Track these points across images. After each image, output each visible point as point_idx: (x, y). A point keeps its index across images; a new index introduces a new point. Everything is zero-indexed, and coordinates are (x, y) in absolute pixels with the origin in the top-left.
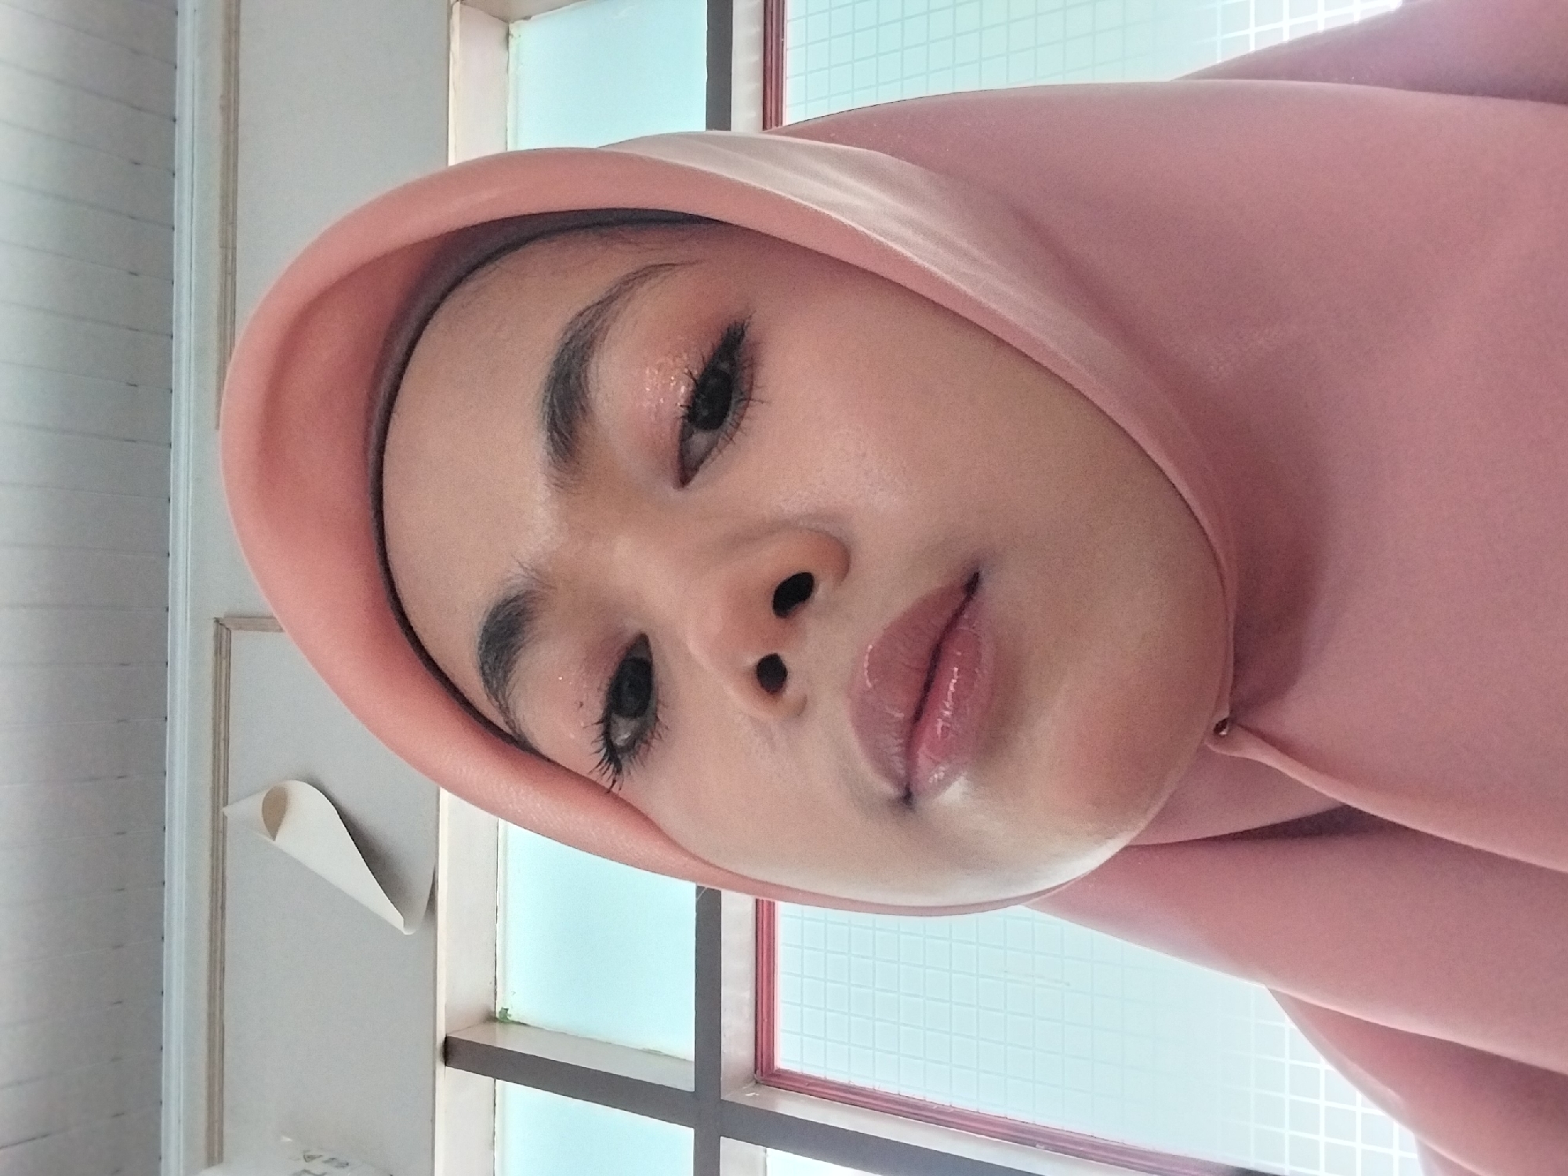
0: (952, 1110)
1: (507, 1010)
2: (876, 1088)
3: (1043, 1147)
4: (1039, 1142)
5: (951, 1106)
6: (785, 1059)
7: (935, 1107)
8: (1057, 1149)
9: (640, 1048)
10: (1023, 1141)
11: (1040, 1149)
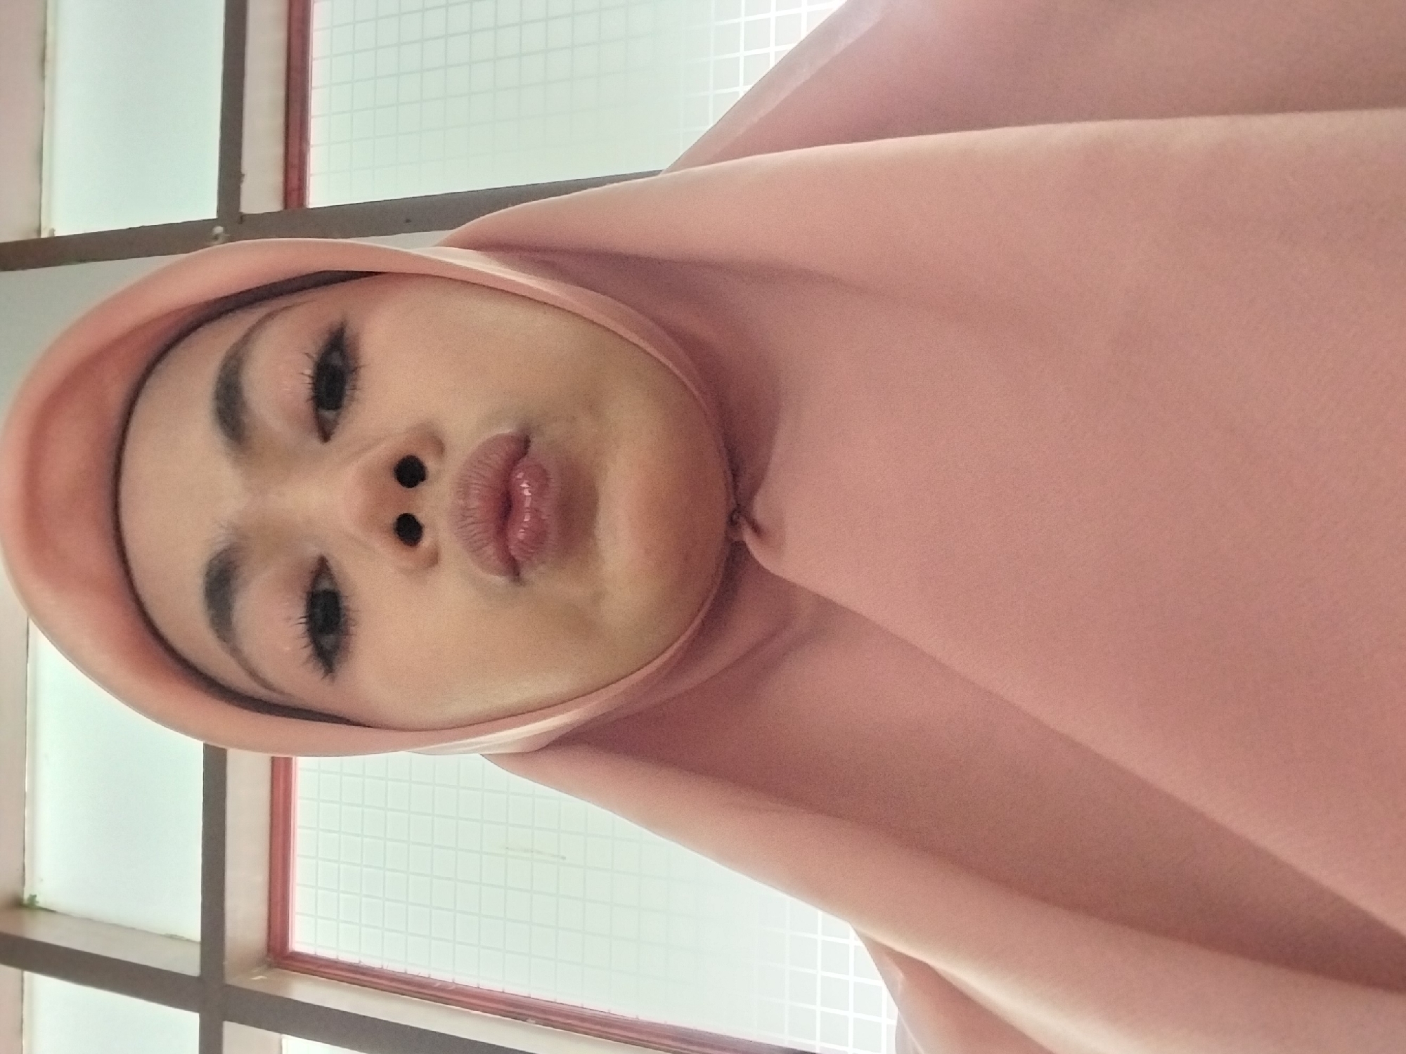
0: (454, 987)
1: (35, 896)
2: (385, 968)
3: (534, 1021)
4: (530, 1016)
5: (454, 983)
6: (302, 940)
7: (438, 984)
8: (547, 1023)
9: (163, 933)
10: (517, 1017)
11: (531, 1024)
